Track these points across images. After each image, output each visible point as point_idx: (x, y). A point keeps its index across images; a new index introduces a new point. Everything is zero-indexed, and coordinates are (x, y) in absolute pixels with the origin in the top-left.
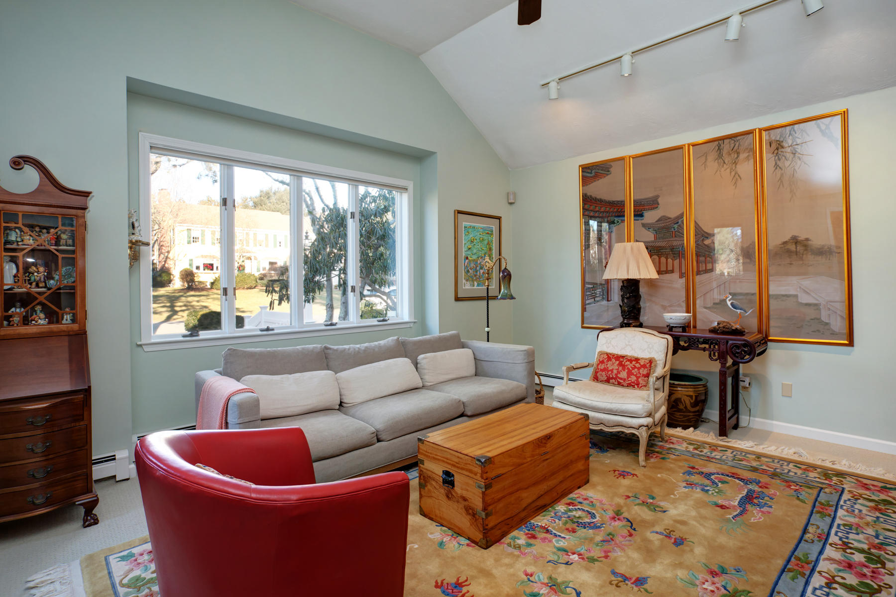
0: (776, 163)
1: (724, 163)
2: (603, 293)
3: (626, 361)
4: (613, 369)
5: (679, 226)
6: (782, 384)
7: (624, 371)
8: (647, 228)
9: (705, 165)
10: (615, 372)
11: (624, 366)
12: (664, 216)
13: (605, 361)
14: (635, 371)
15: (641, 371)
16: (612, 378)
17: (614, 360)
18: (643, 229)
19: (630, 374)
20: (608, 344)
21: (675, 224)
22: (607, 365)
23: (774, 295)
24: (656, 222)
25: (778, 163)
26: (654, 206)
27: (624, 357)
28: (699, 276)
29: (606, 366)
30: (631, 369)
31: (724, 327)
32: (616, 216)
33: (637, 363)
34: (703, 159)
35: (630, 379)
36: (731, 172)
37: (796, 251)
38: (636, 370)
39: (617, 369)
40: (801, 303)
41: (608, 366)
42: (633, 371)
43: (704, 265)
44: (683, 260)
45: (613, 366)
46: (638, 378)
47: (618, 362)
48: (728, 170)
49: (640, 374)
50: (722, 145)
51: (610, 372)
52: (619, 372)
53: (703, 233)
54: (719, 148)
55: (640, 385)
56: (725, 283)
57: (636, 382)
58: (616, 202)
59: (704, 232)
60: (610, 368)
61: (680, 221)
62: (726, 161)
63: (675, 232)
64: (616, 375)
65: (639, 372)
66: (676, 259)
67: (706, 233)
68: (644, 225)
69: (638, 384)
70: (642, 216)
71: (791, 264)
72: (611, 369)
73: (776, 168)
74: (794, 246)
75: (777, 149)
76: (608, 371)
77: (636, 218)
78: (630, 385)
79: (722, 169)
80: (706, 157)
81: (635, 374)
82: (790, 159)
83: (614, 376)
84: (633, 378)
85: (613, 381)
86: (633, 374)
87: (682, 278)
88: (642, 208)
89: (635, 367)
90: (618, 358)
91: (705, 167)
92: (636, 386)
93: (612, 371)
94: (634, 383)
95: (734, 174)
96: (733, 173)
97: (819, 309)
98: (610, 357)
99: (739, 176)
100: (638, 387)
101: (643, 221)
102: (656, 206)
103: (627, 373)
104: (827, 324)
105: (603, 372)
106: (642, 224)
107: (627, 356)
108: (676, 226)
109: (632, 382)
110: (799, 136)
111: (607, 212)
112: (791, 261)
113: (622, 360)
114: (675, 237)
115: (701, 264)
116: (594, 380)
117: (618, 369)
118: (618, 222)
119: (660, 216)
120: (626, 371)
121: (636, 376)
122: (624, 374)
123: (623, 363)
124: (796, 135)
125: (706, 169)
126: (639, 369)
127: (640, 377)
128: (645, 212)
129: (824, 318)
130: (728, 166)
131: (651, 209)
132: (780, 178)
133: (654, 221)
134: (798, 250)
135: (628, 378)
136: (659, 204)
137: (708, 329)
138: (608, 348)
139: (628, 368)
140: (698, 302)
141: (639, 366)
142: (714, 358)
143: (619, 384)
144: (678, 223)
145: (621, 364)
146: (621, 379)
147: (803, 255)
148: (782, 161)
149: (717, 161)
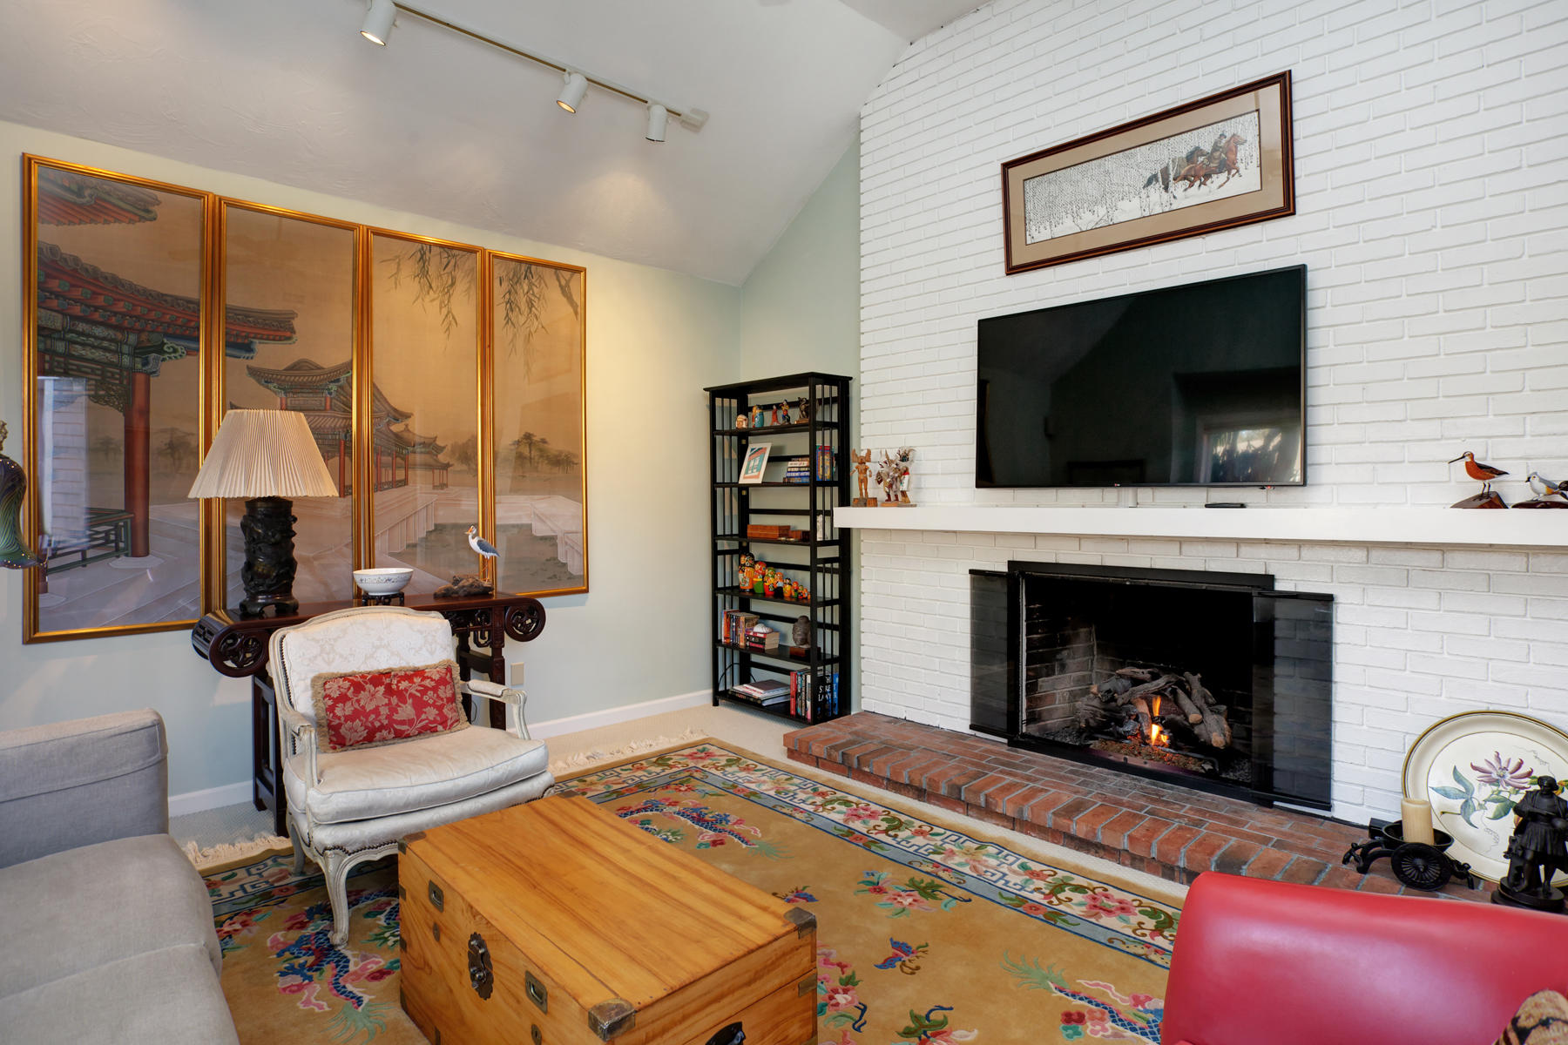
0: (507, 315)
1: (431, 287)
2: (118, 536)
3: (399, 682)
4: (377, 707)
5: (341, 387)
6: (512, 666)
7: (405, 703)
8: (263, 382)
9: (396, 279)
10: (384, 711)
11: (401, 695)
12: (305, 361)
13: (350, 694)
14: (429, 697)
15: (441, 692)
16: (382, 727)
17: (369, 687)
18: (252, 380)
19: (419, 705)
20: (328, 654)
21: (332, 382)
22: (358, 701)
23: (502, 526)
24: (285, 370)
25: (510, 314)
26: (279, 333)
27: (389, 673)
28: (379, 493)
29: (356, 706)
30: (418, 694)
31: (472, 585)
32: (167, 335)
33: (424, 678)
34: (394, 266)
35: (423, 716)
36: (441, 308)
37: (531, 458)
38: (430, 693)
39: (386, 705)
40: (536, 537)
41: (362, 703)
42: (425, 698)
43: (390, 472)
44: (347, 458)
45: (375, 699)
46: (440, 708)
47: (382, 689)
48: (437, 303)
49: (442, 699)
50: (427, 253)
51: (373, 716)
52: (393, 710)
53: (388, 408)
54: (422, 258)
55: (449, 723)
56: (427, 506)
57: (438, 719)
58: (169, 299)
59: (391, 407)
60: (369, 707)
61: (343, 377)
62: (433, 285)
63: (331, 399)
64: (388, 717)
65: (438, 696)
66: (332, 457)
67: (395, 410)
68: (255, 373)
69: (444, 723)
70: (248, 348)
71: (524, 477)
72: (372, 708)
73: (507, 322)
74: (528, 449)
75: (510, 292)
76: (367, 715)
77: (229, 352)
78: (429, 730)
79: (428, 296)
80: (399, 264)
81: (431, 702)
82: (526, 313)
83: (385, 722)
84: (431, 713)
85: (385, 733)
86: (426, 704)
87: (344, 496)
88: (250, 330)
89: (427, 689)
90: (378, 678)
91: (396, 283)
92: (440, 728)
93: (376, 711)
94: (435, 721)
95: (446, 313)
96: (445, 311)
97: (555, 545)
98: (357, 683)
99: (454, 318)
100: (445, 728)
101: (252, 363)
102: (288, 334)
103: (414, 706)
104: (565, 565)
105: (353, 721)
106: (248, 367)
107: (392, 670)
108: (334, 387)
109: (431, 722)
110: (536, 284)
111: (138, 318)
112: (523, 472)
113: (388, 681)
114: (331, 408)
115: (383, 470)
116: (334, 748)
117: (389, 704)
118: (175, 351)
119: (296, 360)
120: (410, 701)
121: (434, 705)
122: (406, 711)
123: (394, 687)
124: (533, 280)
125: (398, 286)
126: (435, 689)
127: (443, 706)
128: (257, 341)
129: (562, 559)
130: (436, 295)
131: (274, 340)
132: (512, 340)
133: (283, 368)
134: (532, 456)
135: (418, 716)
136: (295, 333)
137: (433, 593)
138: (329, 663)
139: (412, 695)
140: (378, 544)
141: (433, 684)
142: (482, 642)
143: (401, 736)
144: (338, 380)
145: (389, 691)
146: (402, 722)
147: (538, 463)
148: (515, 313)
149: (417, 279)
